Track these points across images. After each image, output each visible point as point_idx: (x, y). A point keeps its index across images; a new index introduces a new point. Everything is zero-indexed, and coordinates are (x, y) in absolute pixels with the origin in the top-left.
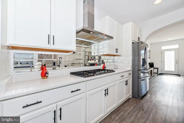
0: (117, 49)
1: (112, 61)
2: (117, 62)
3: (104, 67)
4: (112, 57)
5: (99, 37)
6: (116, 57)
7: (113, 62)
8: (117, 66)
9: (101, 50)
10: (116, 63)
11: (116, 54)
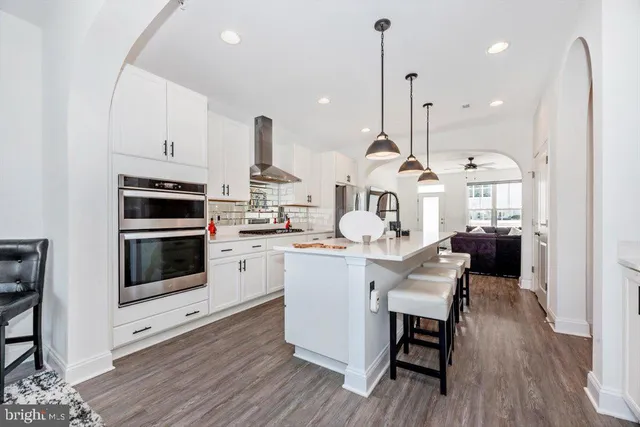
0: (309, 197)
1: (302, 215)
2: (313, 218)
3: (288, 226)
4: (304, 210)
5: (280, 178)
6: (310, 209)
7: (307, 218)
8: (312, 224)
9: (283, 198)
10: (310, 220)
11: (309, 204)
